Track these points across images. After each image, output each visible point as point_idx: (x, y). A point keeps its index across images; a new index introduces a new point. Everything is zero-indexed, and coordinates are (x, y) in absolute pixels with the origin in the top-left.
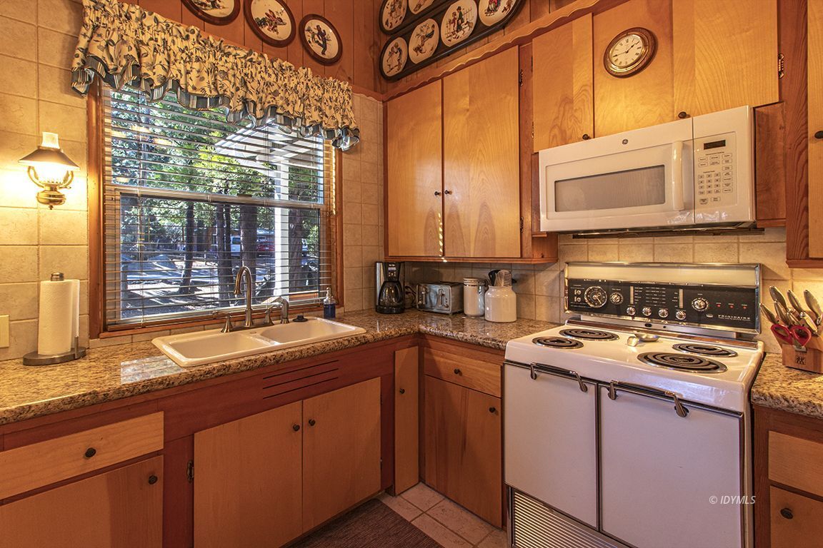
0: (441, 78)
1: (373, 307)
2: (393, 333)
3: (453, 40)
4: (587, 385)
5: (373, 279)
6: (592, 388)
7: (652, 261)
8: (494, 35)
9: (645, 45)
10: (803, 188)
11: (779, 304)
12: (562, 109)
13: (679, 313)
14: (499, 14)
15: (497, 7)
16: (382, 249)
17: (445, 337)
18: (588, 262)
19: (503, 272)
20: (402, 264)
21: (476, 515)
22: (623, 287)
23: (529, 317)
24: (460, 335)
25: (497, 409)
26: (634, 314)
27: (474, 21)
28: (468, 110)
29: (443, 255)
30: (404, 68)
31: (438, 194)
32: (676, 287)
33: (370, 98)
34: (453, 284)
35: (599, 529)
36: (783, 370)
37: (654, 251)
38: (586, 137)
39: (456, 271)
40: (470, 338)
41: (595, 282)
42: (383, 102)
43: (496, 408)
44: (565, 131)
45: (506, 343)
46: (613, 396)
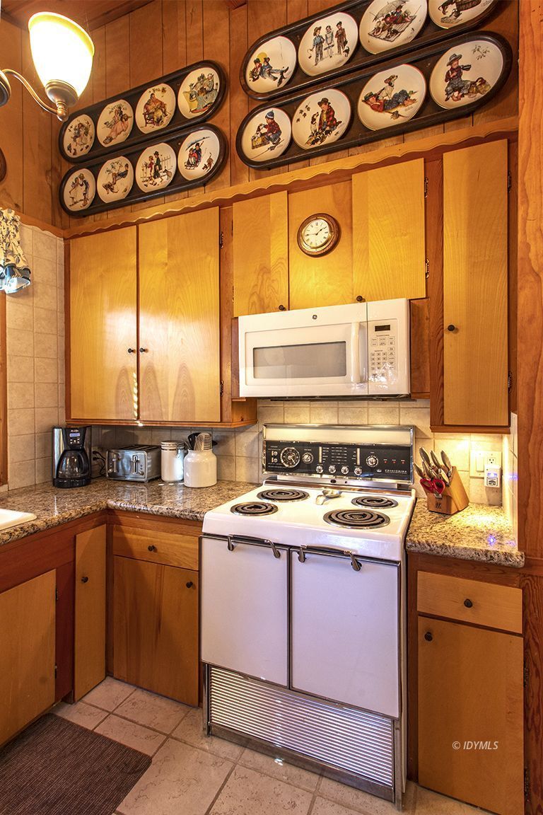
0: (137, 224)
1: (50, 479)
2: (73, 514)
3: (149, 185)
4: (280, 551)
5: (50, 447)
6: (284, 553)
7: (337, 423)
8: (195, 190)
9: (331, 232)
10: (440, 368)
11: (425, 462)
12: (260, 277)
13: (357, 469)
14: (199, 171)
15: (197, 162)
16: (63, 411)
17: (139, 512)
18: (284, 424)
19: (203, 435)
20: (88, 430)
21: (172, 699)
22: (313, 447)
23: (229, 479)
24: (156, 508)
25: (193, 583)
26: (322, 471)
27: (173, 171)
28: (166, 264)
29: (138, 418)
30: (90, 206)
31: (132, 351)
32: (355, 447)
33: (47, 232)
34: (149, 449)
35: (290, 687)
36: (427, 515)
37: (338, 414)
38: (282, 308)
39: (153, 433)
40: (166, 511)
41: (290, 444)
42: (64, 239)
43: (193, 581)
44: (263, 299)
45: (204, 513)
46: (303, 559)
